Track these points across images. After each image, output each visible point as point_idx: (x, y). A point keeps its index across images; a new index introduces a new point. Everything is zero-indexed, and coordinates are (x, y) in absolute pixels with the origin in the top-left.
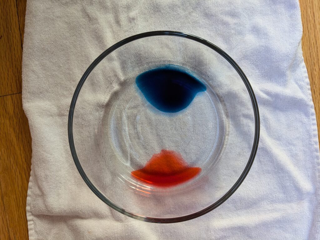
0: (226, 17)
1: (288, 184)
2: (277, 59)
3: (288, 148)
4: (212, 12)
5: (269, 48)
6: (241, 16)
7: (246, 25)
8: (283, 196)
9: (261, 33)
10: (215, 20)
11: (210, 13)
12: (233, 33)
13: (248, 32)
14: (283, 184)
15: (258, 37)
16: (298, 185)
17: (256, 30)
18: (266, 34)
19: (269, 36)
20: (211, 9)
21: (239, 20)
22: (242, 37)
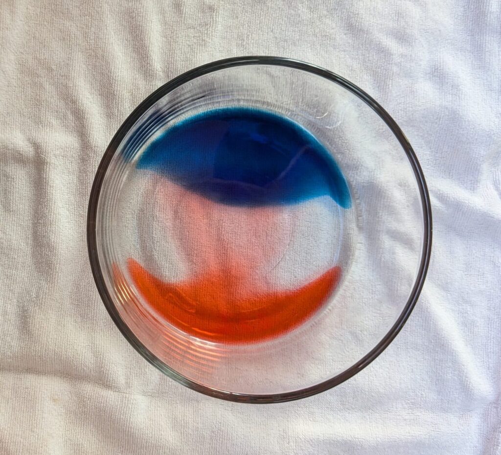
0: (387, 39)
1: (449, 376)
2: (469, 137)
3: (460, 307)
4: (362, 25)
5: (459, 114)
6: (415, 42)
7: (421, 60)
8: (435, 398)
9: (447, 83)
10: (365, 42)
11: (358, 25)
12: (395, 71)
13: (422, 75)
14: (439, 373)
15: (439, 89)
16: (467, 381)
17: (438, 75)
18: (455, 87)
19: (462, 92)
20: (362, 18)
21: (411, 48)
22: (410, 81)
